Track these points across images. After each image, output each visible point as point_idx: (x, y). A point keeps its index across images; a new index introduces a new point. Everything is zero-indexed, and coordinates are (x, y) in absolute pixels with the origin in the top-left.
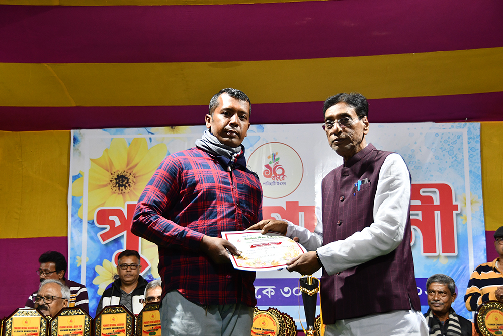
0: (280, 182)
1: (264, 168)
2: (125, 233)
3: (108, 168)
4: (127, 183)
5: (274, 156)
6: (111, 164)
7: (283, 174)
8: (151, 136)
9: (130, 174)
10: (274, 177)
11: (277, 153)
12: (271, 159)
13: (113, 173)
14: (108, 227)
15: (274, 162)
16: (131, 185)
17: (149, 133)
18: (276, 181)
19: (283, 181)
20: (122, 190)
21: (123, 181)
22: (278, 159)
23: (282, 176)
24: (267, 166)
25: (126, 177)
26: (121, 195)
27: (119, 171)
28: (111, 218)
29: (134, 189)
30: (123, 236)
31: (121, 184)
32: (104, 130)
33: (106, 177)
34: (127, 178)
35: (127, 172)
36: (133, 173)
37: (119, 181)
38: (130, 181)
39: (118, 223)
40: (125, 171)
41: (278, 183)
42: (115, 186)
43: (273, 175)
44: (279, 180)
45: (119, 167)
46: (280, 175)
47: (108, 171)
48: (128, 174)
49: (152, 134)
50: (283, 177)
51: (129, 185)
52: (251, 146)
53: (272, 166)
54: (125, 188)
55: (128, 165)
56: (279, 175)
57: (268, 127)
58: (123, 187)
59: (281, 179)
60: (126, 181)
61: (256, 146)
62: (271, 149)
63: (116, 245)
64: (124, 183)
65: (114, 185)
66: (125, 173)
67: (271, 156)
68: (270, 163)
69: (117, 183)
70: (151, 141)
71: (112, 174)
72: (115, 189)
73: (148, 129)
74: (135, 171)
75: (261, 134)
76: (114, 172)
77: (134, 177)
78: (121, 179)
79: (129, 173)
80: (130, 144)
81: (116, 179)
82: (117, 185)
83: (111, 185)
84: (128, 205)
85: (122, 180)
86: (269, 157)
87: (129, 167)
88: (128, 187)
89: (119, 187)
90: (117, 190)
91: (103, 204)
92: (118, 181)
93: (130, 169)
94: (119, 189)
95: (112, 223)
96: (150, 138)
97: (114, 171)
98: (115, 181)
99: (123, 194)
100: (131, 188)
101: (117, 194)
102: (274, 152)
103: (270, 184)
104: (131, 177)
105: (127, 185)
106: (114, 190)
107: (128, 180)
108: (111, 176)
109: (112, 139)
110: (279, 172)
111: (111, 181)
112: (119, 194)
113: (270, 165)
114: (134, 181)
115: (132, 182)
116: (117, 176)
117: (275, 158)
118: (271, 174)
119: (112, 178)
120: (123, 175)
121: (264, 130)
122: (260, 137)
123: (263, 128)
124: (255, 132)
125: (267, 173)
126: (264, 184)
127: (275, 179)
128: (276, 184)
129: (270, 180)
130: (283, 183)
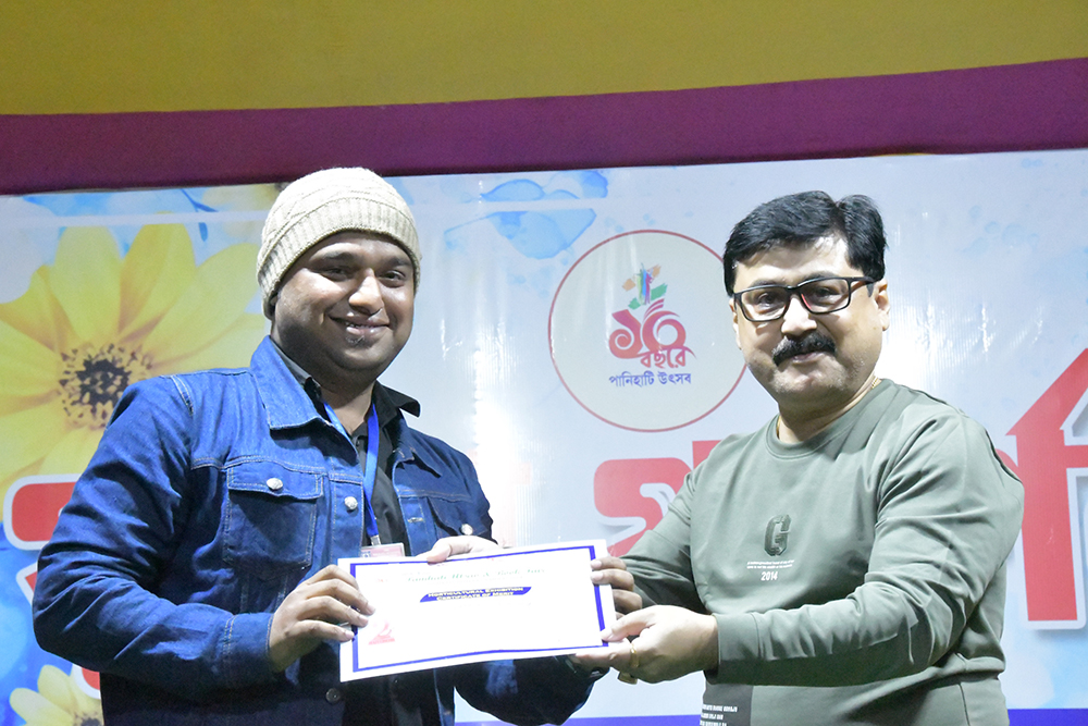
0: (669, 371)
1: (611, 325)
3: (53, 334)
5: (646, 279)
6: (62, 320)
7: (679, 343)
8: (203, 217)
9: (133, 356)
10: (647, 355)
11: (656, 270)
12: (636, 292)
13: (70, 353)
15: (647, 300)
17: (198, 206)
18: (654, 369)
19: (680, 370)
21: (107, 383)
22: (662, 289)
23: (675, 353)
24: (623, 317)
25: (118, 366)
27: (90, 345)
31: (100, 391)
32: (32, 200)
33: (46, 369)
34: (120, 371)
35: (121, 350)
36: (145, 350)
37: (94, 382)
40: (112, 347)
41: (662, 374)
42: (80, 401)
43: (645, 349)
44: (665, 364)
45: (93, 332)
46: (669, 348)
47: (50, 346)
48: (126, 357)
49: (207, 209)
50: (682, 354)
52: (565, 246)
53: (640, 315)
55: (122, 324)
56: (664, 348)
57: (622, 178)
59: (673, 361)
60: (117, 382)
61: (580, 247)
62: (635, 256)
64: (112, 389)
65: (77, 398)
66: (114, 351)
67: (637, 280)
68: (634, 304)
69: (84, 389)
70: (205, 237)
71: (65, 357)
72: (78, 409)
73: (190, 191)
74: (149, 343)
75: (595, 203)
76: (75, 351)
77: (149, 367)
78: (98, 376)
79: (129, 351)
80: (127, 248)
81: (81, 375)
82: (87, 397)
83: (64, 396)
85: (105, 378)
86: (629, 285)
87: (129, 330)
89: (93, 402)
90: (88, 415)
91: (36, 466)
92: (87, 382)
93: (133, 337)
94: (94, 411)
96: (203, 227)
97: (74, 347)
98: (77, 382)
101: (85, 429)
102: (648, 267)
103: (636, 380)
104: (135, 368)
106: (74, 416)
107: (125, 376)
108: (64, 366)
109: (62, 230)
110: (665, 336)
111: (63, 383)
113: (632, 312)
116: (87, 363)
117: (653, 286)
118: (638, 345)
119: (67, 373)
120: (106, 361)
121: (609, 188)
122: (595, 216)
123: (605, 182)
124: (576, 197)
125: (624, 342)
126: (612, 379)
127: (653, 362)
128: (656, 378)
129: (635, 366)
130: (679, 376)
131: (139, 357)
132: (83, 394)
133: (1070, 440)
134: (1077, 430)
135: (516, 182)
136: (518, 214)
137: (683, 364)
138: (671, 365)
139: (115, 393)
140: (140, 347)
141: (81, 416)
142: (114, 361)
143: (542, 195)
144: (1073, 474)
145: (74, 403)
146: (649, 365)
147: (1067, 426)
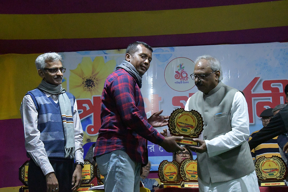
1: (175, 73)
2: (92, 114)
3: (81, 75)
4: (93, 84)
5: (181, 66)
6: (83, 73)
7: (187, 77)
8: (106, 55)
9: (94, 79)
10: (181, 79)
11: (183, 64)
12: (179, 68)
13: (84, 78)
14: (82, 111)
15: (181, 69)
16: (95, 85)
17: (105, 53)
18: (182, 81)
19: (187, 81)
20: (90, 89)
22: (184, 67)
23: (186, 78)
24: (177, 72)
26: (89, 92)
27: (87, 77)
28: (84, 105)
29: (97, 87)
30: (92, 115)
31: (89, 85)
32: (78, 52)
33: (80, 81)
35: (92, 78)
36: (96, 78)
37: (88, 83)
38: (94, 83)
39: (88, 108)
40: (91, 77)
42: (86, 86)
43: (181, 78)
44: (184, 80)
45: (88, 75)
46: (185, 77)
47: (81, 77)
48: (93, 79)
50: (187, 78)
51: (94, 85)
52: (167, 60)
53: (180, 72)
54: (92, 87)
56: (184, 77)
57: (176, 48)
58: (91, 87)
59: (186, 80)
60: (92, 83)
61: (170, 60)
62: (179, 62)
63: (88, 121)
64: (91, 84)
65: (85, 86)
66: (91, 78)
67: (179, 66)
68: (179, 70)
69: (86, 84)
70: (106, 59)
71: (83, 79)
72: (85, 88)
73: (104, 51)
74: (97, 77)
75: (173, 53)
76: (85, 78)
77: (97, 80)
78: (89, 82)
79: (94, 78)
80: (93, 60)
81: (86, 82)
82: (87, 86)
83: (83, 85)
84: (94, 97)
85: (90, 82)
87: (94, 74)
88: (93, 86)
89: (88, 86)
90: (87, 89)
92: (87, 83)
93: (94, 76)
94: (88, 88)
95: (85, 108)
96: (106, 57)
98: (85, 83)
99: (90, 90)
100: (95, 87)
102: (181, 64)
103: (179, 83)
104: (95, 80)
105: (93, 85)
106: (85, 89)
107: (93, 82)
108: (83, 80)
109: (83, 57)
110: (184, 75)
111: (83, 83)
112: (88, 91)
113: (179, 71)
114: (97, 83)
115: (96, 84)
116: (87, 80)
117: (182, 67)
118: (180, 77)
119: (83, 81)
120: (90, 79)
121: (175, 50)
122: (172, 55)
123: (174, 49)
124: (169, 52)
125: (177, 76)
126: (175, 83)
127: (182, 80)
128: (183, 82)
129: (179, 80)
130: (187, 82)
131: (95, 79)
132: (86, 85)
133: (252, 93)
134: (254, 91)
135: (159, 49)
136: (159, 54)
137: (187, 80)
138: (185, 80)
139: (91, 85)
140: (95, 77)
141: (86, 89)
142: (91, 80)
143: (163, 51)
144: (253, 98)
145: (85, 87)
146: (181, 80)
147: (252, 90)
